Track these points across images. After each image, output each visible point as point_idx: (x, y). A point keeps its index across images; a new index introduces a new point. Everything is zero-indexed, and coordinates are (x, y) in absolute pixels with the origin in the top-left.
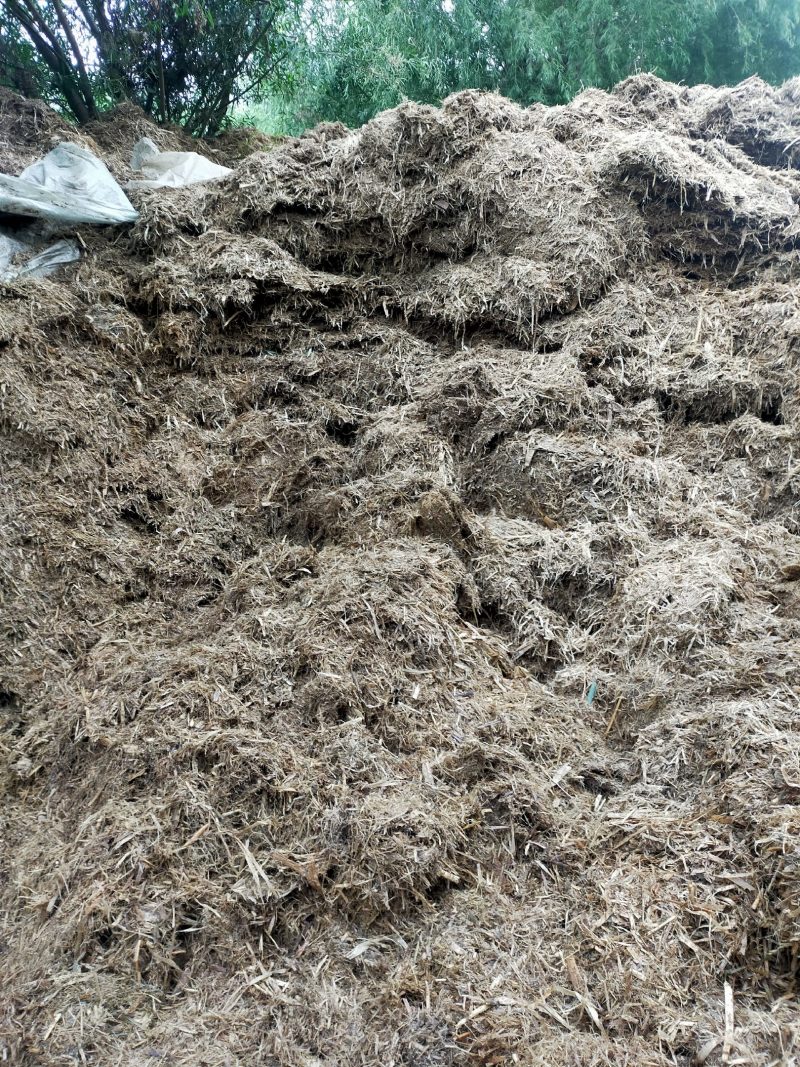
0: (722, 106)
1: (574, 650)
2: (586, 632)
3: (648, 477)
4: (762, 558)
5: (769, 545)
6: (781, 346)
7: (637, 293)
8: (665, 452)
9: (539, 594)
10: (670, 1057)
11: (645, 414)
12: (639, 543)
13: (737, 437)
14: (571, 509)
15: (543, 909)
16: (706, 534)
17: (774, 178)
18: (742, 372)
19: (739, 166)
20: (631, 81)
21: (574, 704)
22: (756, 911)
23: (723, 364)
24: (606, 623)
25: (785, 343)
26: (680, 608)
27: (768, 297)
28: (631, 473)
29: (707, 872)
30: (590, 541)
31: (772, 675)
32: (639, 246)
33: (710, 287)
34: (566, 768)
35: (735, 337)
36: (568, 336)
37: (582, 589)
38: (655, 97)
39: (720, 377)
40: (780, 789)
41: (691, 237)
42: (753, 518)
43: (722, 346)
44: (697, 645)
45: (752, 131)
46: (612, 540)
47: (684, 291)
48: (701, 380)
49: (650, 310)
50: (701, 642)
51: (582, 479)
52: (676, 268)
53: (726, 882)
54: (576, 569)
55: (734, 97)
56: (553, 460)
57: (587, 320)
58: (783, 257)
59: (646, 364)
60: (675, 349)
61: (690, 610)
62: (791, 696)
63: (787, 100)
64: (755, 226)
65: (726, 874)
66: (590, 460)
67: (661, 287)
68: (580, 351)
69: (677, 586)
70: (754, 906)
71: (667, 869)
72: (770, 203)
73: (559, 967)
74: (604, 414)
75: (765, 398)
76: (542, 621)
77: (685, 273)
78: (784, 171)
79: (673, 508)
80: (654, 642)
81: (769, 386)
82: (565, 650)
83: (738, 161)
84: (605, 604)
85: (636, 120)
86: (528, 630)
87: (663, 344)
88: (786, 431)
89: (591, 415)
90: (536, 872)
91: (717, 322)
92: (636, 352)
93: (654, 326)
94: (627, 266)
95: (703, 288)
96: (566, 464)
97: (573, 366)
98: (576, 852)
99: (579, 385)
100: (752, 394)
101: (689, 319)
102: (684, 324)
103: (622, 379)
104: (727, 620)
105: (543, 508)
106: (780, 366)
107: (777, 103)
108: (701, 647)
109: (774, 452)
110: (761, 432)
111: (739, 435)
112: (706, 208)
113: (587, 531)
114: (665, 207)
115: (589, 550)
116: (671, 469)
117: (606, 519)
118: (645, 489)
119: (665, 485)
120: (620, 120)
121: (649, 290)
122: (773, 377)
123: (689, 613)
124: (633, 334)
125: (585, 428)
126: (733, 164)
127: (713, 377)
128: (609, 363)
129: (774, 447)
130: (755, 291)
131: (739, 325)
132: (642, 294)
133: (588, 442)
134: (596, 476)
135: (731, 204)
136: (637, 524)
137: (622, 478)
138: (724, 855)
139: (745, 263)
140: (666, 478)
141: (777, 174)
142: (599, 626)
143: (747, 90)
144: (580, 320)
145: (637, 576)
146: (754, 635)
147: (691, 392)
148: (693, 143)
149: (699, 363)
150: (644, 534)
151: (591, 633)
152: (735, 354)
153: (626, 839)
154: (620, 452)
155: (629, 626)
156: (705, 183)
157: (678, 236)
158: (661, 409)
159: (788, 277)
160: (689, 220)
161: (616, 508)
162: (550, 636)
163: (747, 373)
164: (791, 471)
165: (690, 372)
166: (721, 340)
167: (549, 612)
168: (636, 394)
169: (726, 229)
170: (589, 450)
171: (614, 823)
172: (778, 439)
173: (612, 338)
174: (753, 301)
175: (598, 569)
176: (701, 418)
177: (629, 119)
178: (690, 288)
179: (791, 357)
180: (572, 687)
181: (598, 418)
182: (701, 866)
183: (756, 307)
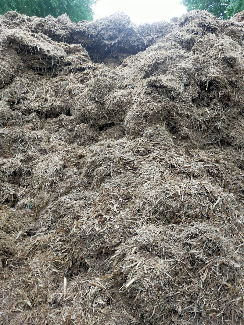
0: (40, 23)
1: (22, 195)
2: (25, 188)
3: (36, 136)
4: (72, 154)
5: (73, 150)
6: (67, 94)
7: (23, 80)
8: (41, 129)
9: (6, 180)
10: (51, 306)
11: (33, 117)
12: (37, 157)
13: (61, 121)
14: (13, 151)
15: (13, 279)
16: (56, 151)
17: (58, 45)
18: (58, 102)
19: (48, 41)
20: (9, 13)
21: (23, 212)
22: (73, 253)
23: (53, 100)
24: (30, 184)
25: (68, 92)
26: (49, 174)
27: (62, 80)
28: (30, 136)
29: (59, 248)
30: (20, 159)
31: (74, 186)
32: (21, 66)
33: (46, 77)
34: (21, 232)
35: (55, 92)
36: (3, 95)
37: (21, 175)
38: (18, 18)
39: (52, 104)
40: (76, 217)
41: (37, 62)
42: (69, 143)
43: (52, 95)
44: (56, 183)
45: (51, 31)
46: (27, 158)
47: (38, 79)
48: (48, 105)
49: (29, 85)
50: (57, 182)
51: (15, 140)
52: (35, 72)
53: (64, 248)
54: (17, 169)
55: (44, 20)
56: (4, 136)
57: (8, 90)
58: (65, 68)
59: (30, 102)
60: (38, 97)
61: (52, 173)
62: (79, 191)
63: (59, 22)
64: (55, 59)
65: (64, 246)
66: (16, 134)
67: (31, 78)
68: (7, 99)
69: (47, 167)
70: (73, 252)
71: (49, 251)
72: (58, 52)
73: (19, 295)
74: (19, 119)
75: (66, 109)
76: (9, 189)
77: (38, 74)
78: (61, 43)
79: (46, 145)
80: (44, 186)
81: (66, 105)
82: (19, 195)
83: (47, 40)
84: (29, 178)
85: (13, 26)
86: (5, 193)
87: (34, 96)
88: (73, 117)
89: (15, 120)
90: (11, 268)
91: (49, 88)
92: (26, 99)
93: (31, 90)
94: (18, 72)
95: (44, 78)
96: (9, 136)
97: (6, 105)
98: (22, 257)
99: (8, 111)
100: (62, 108)
101: (41, 88)
102: (40, 89)
103: (23, 107)
104: (63, 174)
105: (4, 152)
106: (68, 99)
107: (57, 23)
108: (57, 183)
109: (70, 124)
110: (66, 119)
111: (61, 120)
112: (39, 54)
113: (19, 157)
114: (26, 53)
115: (20, 162)
116: (43, 133)
117: (25, 152)
118: (36, 140)
119: (42, 138)
120: (8, 25)
121: (27, 79)
122: (67, 103)
123: (52, 174)
124: (24, 93)
125: (13, 124)
126: (46, 41)
127: (50, 104)
128: (18, 103)
129: (71, 123)
130: (58, 78)
131: (55, 88)
132: (25, 81)
133: (16, 128)
134: (19, 139)
135: (46, 52)
136: (35, 151)
137: (28, 138)
138: (63, 241)
139: (55, 70)
140: (42, 136)
141: (59, 44)
142: (28, 185)
143: (47, 19)
144: (6, 90)
145: (37, 167)
146: (71, 176)
147: (45, 109)
148: (32, 34)
149: (46, 100)
150: (38, 154)
151: (26, 188)
152: (56, 97)
153: (37, 247)
154: (26, 130)
155: (36, 183)
156: (37, 46)
157: (33, 62)
158: (38, 116)
159: (67, 74)
160: (35, 57)
161: (28, 148)
162: (12, 192)
163: (60, 102)
164: (76, 129)
165: (44, 103)
166: (52, 93)
167: (11, 185)
168: (29, 111)
169: (47, 60)
170: (16, 131)
171: (33, 244)
172: (71, 120)
173: (18, 95)
174: (58, 81)
175: (25, 168)
176: (50, 117)
177: (11, 25)
178: (40, 78)
179: (70, 97)
180: (22, 206)
181: (18, 120)
182: (57, 247)
183: (59, 83)
